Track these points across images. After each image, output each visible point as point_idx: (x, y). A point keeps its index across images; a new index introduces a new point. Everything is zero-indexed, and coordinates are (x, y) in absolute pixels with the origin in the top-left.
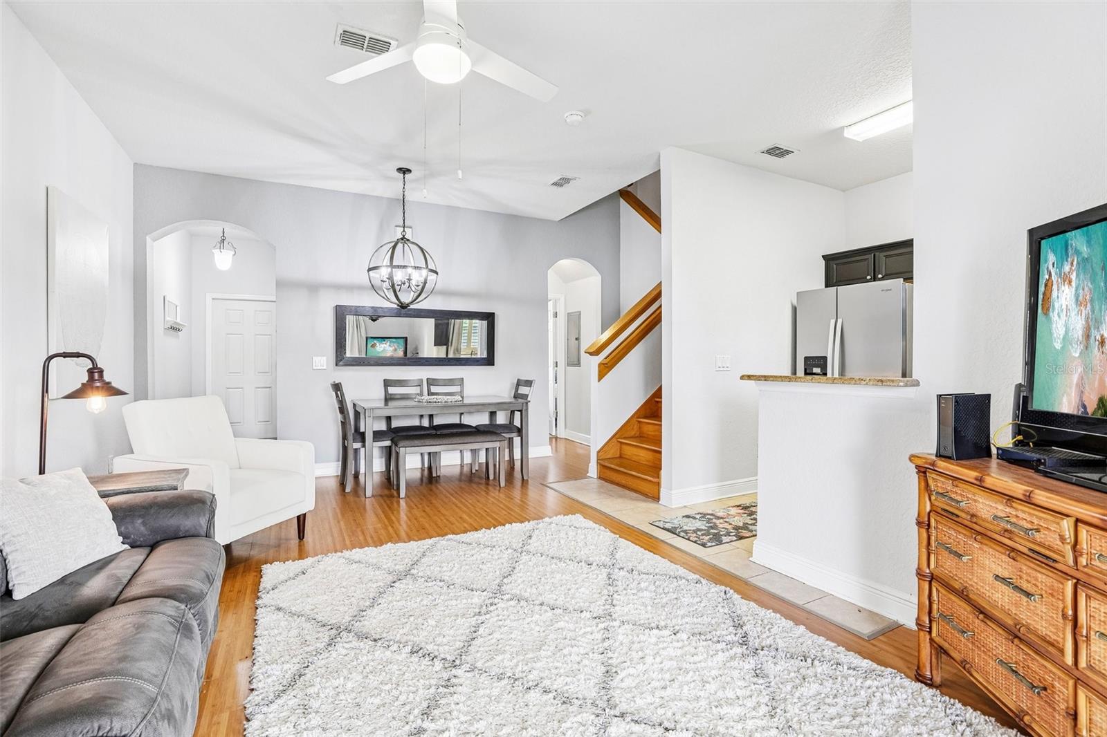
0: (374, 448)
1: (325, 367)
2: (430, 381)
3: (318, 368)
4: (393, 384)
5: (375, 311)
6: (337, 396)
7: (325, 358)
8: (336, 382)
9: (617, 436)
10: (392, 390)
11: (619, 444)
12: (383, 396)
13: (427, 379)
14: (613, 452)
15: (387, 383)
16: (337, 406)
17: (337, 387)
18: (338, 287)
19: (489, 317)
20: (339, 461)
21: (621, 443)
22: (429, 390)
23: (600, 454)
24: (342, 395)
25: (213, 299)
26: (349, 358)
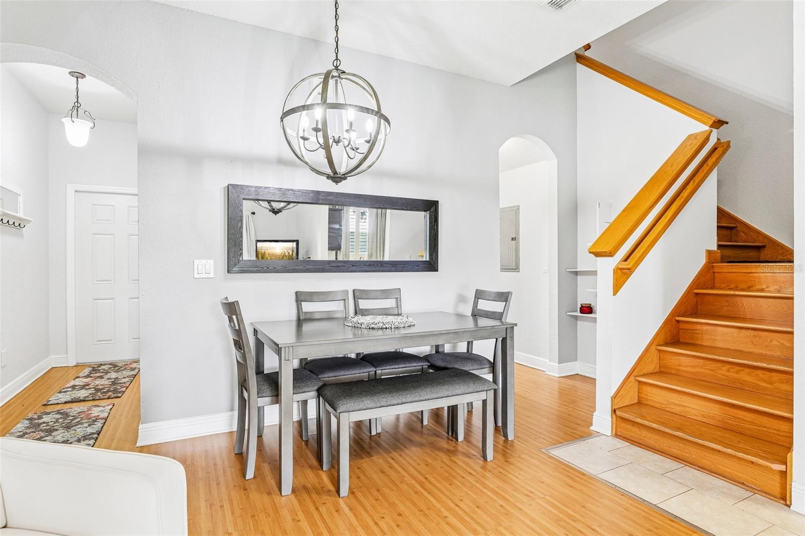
0: (294, 403)
1: (212, 275)
2: (357, 294)
3: (202, 276)
4: (308, 299)
5: (284, 194)
6: (231, 320)
7: (211, 262)
8: (230, 300)
9: (635, 373)
10: (307, 307)
11: (637, 383)
12: (294, 317)
13: (354, 291)
14: (631, 397)
15: (300, 297)
16: (231, 337)
17: (232, 309)
18: (231, 159)
19: (431, 207)
20: (232, 410)
21: (639, 382)
22: (356, 305)
23: (616, 401)
24: (240, 321)
25: (76, 191)
26: (246, 261)
